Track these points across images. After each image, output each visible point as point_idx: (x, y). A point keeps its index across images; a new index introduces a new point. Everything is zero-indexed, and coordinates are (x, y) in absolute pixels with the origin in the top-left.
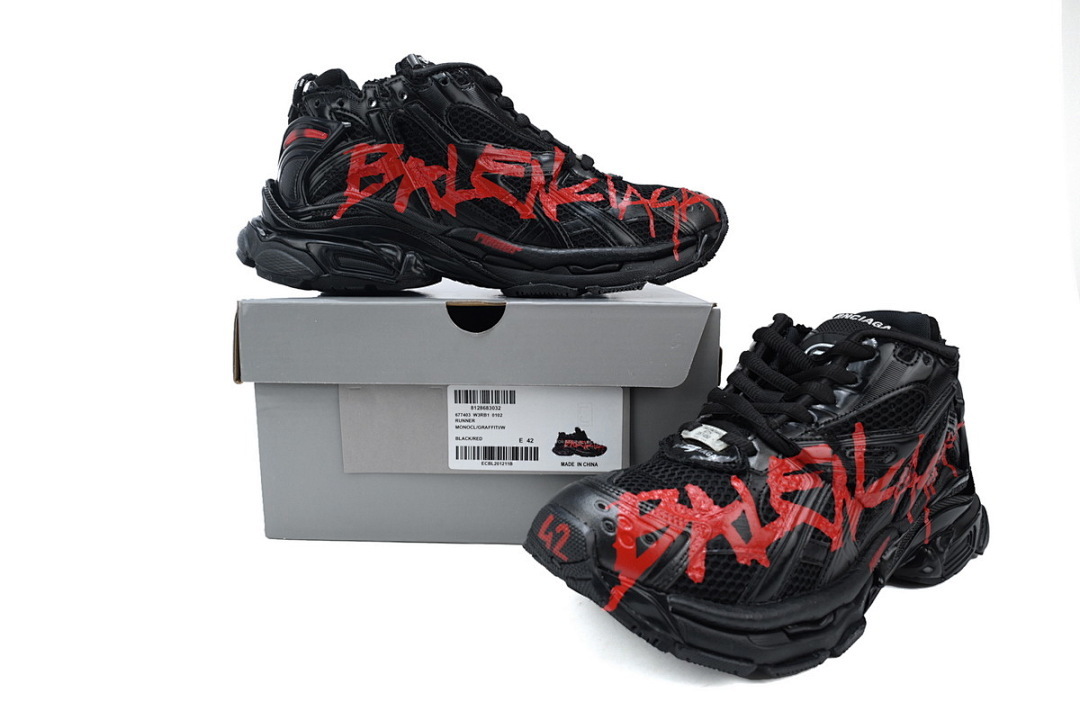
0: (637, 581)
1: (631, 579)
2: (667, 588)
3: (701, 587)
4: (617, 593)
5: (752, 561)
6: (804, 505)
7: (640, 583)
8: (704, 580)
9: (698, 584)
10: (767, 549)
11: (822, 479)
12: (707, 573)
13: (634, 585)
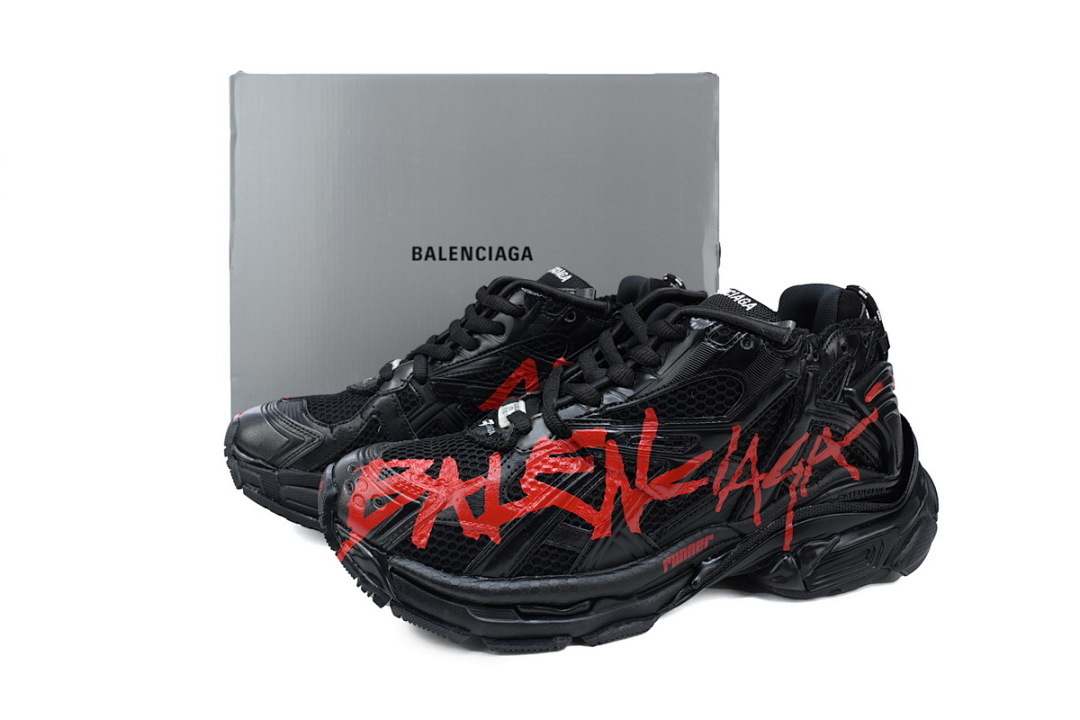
0: (364, 539)
1: (360, 536)
2: (389, 549)
3: (422, 554)
4: (346, 548)
5: (481, 535)
6: (561, 488)
7: (368, 541)
8: (427, 548)
9: (420, 549)
10: (501, 527)
11: (595, 464)
12: (430, 540)
13: (360, 542)
